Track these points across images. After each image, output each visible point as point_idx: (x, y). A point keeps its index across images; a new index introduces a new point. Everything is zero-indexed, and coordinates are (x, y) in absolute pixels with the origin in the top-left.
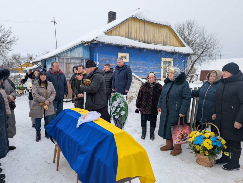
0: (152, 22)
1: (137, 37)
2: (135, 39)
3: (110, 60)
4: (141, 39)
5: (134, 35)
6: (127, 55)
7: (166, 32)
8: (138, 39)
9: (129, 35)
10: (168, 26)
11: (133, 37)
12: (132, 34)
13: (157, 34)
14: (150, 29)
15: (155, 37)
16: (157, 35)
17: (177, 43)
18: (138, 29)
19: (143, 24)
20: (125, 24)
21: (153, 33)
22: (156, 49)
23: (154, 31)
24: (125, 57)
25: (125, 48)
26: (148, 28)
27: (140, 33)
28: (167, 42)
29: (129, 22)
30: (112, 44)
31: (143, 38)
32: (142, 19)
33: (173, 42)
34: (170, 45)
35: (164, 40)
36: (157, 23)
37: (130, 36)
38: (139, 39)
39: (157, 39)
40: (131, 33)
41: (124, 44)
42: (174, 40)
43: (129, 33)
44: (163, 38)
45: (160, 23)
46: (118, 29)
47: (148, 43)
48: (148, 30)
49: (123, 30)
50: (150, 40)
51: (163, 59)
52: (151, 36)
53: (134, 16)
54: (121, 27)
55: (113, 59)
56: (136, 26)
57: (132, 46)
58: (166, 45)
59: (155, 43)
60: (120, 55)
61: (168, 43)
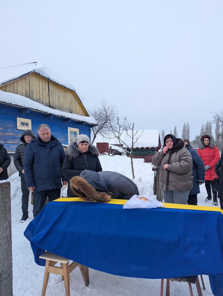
0: (58, 83)
1: (40, 99)
2: (38, 101)
3: (5, 128)
4: (44, 102)
5: (37, 96)
6: (29, 121)
7: (71, 97)
8: (41, 101)
9: (31, 94)
10: (73, 90)
11: (36, 98)
12: (34, 95)
13: (62, 98)
14: (54, 91)
15: (60, 101)
16: (62, 100)
17: (81, 112)
18: (41, 89)
19: (46, 83)
20: (25, 80)
21: (57, 97)
22: (63, 116)
23: (59, 94)
24: (27, 124)
25: (28, 112)
26: (52, 90)
27: (44, 94)
28: (72, 109)
29: (30, 78)
30: (11, 104)
31: (48, 101)
32: (46, 77)
33: (78, 110)
34: (75, 113)
35: (70, 106)
36: (63, 85)
37: (32, 96)
38: (43, 101)
39: (62, 105)
40: (32, 93)
41: (27, 106)
42: (78, 107)
43: (30, 92)
44: (68, 104)
45: (66, 86)
46: (16, 84)
47: (53, 108)
48: (53, 92)
49: (22, 86)
50: (55, 105)
51: (70, 129)
52: (56, 100)
53: (36, 72)
54: (20, 83)
55: (11, 125)
56: (38, 84)
57: (37, 110)
58: (71, 113)
59: (60, 109)
60: (19, 120)
61: (74, 111)
